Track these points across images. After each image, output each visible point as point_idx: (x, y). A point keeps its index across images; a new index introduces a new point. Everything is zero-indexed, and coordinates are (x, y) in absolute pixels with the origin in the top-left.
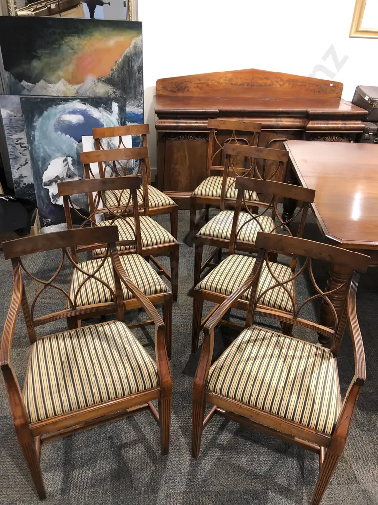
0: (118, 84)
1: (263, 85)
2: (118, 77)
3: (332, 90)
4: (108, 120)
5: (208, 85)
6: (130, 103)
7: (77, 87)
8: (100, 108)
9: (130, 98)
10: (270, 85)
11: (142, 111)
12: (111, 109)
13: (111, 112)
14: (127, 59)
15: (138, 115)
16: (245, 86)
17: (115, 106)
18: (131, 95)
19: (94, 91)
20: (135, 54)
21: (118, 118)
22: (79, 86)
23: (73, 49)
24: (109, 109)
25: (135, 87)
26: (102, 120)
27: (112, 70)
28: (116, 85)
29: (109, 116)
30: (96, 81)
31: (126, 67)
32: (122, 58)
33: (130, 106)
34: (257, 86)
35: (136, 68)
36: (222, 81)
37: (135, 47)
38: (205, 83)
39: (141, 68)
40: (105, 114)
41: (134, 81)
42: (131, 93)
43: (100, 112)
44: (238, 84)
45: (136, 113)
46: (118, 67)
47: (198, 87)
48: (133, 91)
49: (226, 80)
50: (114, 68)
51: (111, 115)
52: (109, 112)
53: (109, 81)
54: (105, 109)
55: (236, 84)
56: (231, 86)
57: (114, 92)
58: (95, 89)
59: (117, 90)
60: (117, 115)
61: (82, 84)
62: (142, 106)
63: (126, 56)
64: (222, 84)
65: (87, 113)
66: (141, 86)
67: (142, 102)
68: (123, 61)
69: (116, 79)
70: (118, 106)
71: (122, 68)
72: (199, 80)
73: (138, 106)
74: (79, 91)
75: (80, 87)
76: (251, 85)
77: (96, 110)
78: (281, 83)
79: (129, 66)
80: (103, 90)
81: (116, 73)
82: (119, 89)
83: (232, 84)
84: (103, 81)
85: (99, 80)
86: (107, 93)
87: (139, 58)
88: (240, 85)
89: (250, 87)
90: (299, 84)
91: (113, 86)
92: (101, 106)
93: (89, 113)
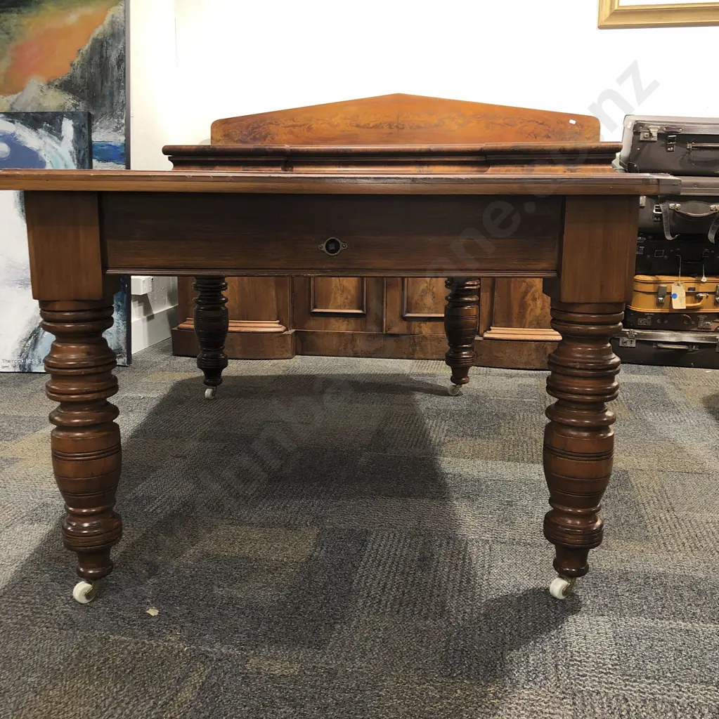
0: (83, 91)
1: (423, 125)
2: (82, 77)
3: (576, 133)
4: (54, 153)
5: (309, 129)
6: (102, 126)
7: (12, 98)
8: (40, 130)
9: (102, 115)
10: (436, 126)
11: (123, 139)
12: (60, 131)
13: (61, 138)
14: (97, 46)
15: (115, 147)
16: (386, 130)
17: (68, 127)
18: (103, 109)
19: (40, 104)
20: (113, 35)
21: (72, 149)
22: (16, 96)
23: (8, 33)
24: (56, 131)
25: (112, 94)
26: (42, 154)
27: (72, 65)
28: (78, 91)
29: (56, 146)
30: (45, 87)
31: (96, 58)
32: (90, 43)
33: (102, 130)
34: (411, 127)
35: (113, 59)
36: (336, 120)
37: (112, 23)
38: (304, 125)
39: (123, 60)
40: (48, 140)
41: (109, 84)
42: (104, 105)
43: (41, 138)
44: (371, 125)
45: (113, 144)
46: (83, 60)
47: (291, 133)
48: (107, 103)
49: (345, 119)
50: (76, 62)
51: (59, 144)
52: (56, 138)
53: (66, 86)
54: (50, 131)
55: (366, 127)
56: (356, 129)
57: (75, 106)
58: (41, 100)
59: (79, 101)
60: (71, 144)
61: (19, 93)
62: (123, 128)
63: (96, 40)
64: (338, 125)
65: (16, 139)
66: (122, 91)
67: (123, 121)
68: (92, 48)
69: (79, 81)
70: (74, 126)
71: (89, 61)
72: (294, 121)
73: (117, 129)
74: (14, 107)
75: (17, 99)
76: (397, 127)
77: (34, 134)
78: (460, 121)
79: (102, 57)
80: (55, 101)
81: (78, 72)
82: (83, 98)
83: (358, 126)
84: (56, 86)
85: (49, 84)
86: (63, 106)
87: (119, 42)
88: (375, 127)
89: (396, 129)
90: (500, 121)
91: (74, 94)
92: (41, 127)
93: (20, 139)
